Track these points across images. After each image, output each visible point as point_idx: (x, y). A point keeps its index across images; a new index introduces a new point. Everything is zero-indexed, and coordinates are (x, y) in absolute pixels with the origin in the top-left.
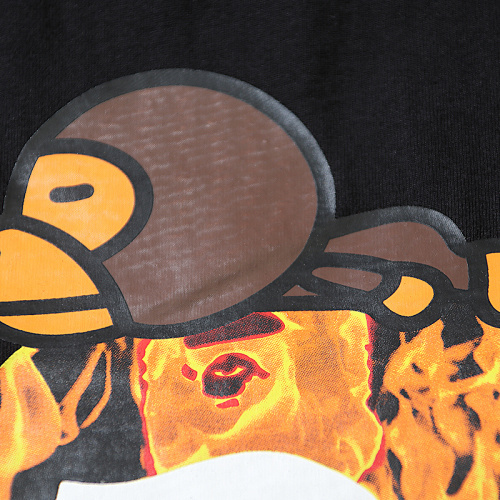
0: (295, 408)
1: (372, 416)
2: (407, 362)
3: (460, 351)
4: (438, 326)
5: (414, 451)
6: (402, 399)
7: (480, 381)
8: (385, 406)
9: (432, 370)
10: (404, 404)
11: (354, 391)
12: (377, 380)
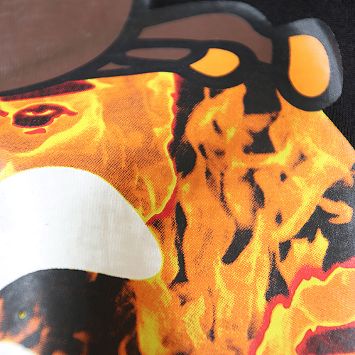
0: (100, 135)
1: (171, 163)
2: (209, 117)
3: (258, 122)
4: (240, 90)
5: (200, 213)
6: (199, 154)
7: (270, 160)
8: (184, 157)
9: (230, 133)
10: (200, 161)
11: (157, 131)
12: (179, 127)
